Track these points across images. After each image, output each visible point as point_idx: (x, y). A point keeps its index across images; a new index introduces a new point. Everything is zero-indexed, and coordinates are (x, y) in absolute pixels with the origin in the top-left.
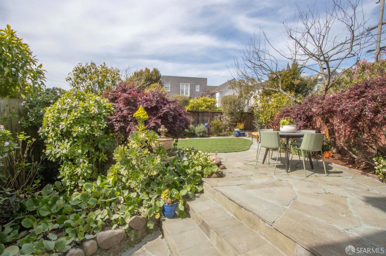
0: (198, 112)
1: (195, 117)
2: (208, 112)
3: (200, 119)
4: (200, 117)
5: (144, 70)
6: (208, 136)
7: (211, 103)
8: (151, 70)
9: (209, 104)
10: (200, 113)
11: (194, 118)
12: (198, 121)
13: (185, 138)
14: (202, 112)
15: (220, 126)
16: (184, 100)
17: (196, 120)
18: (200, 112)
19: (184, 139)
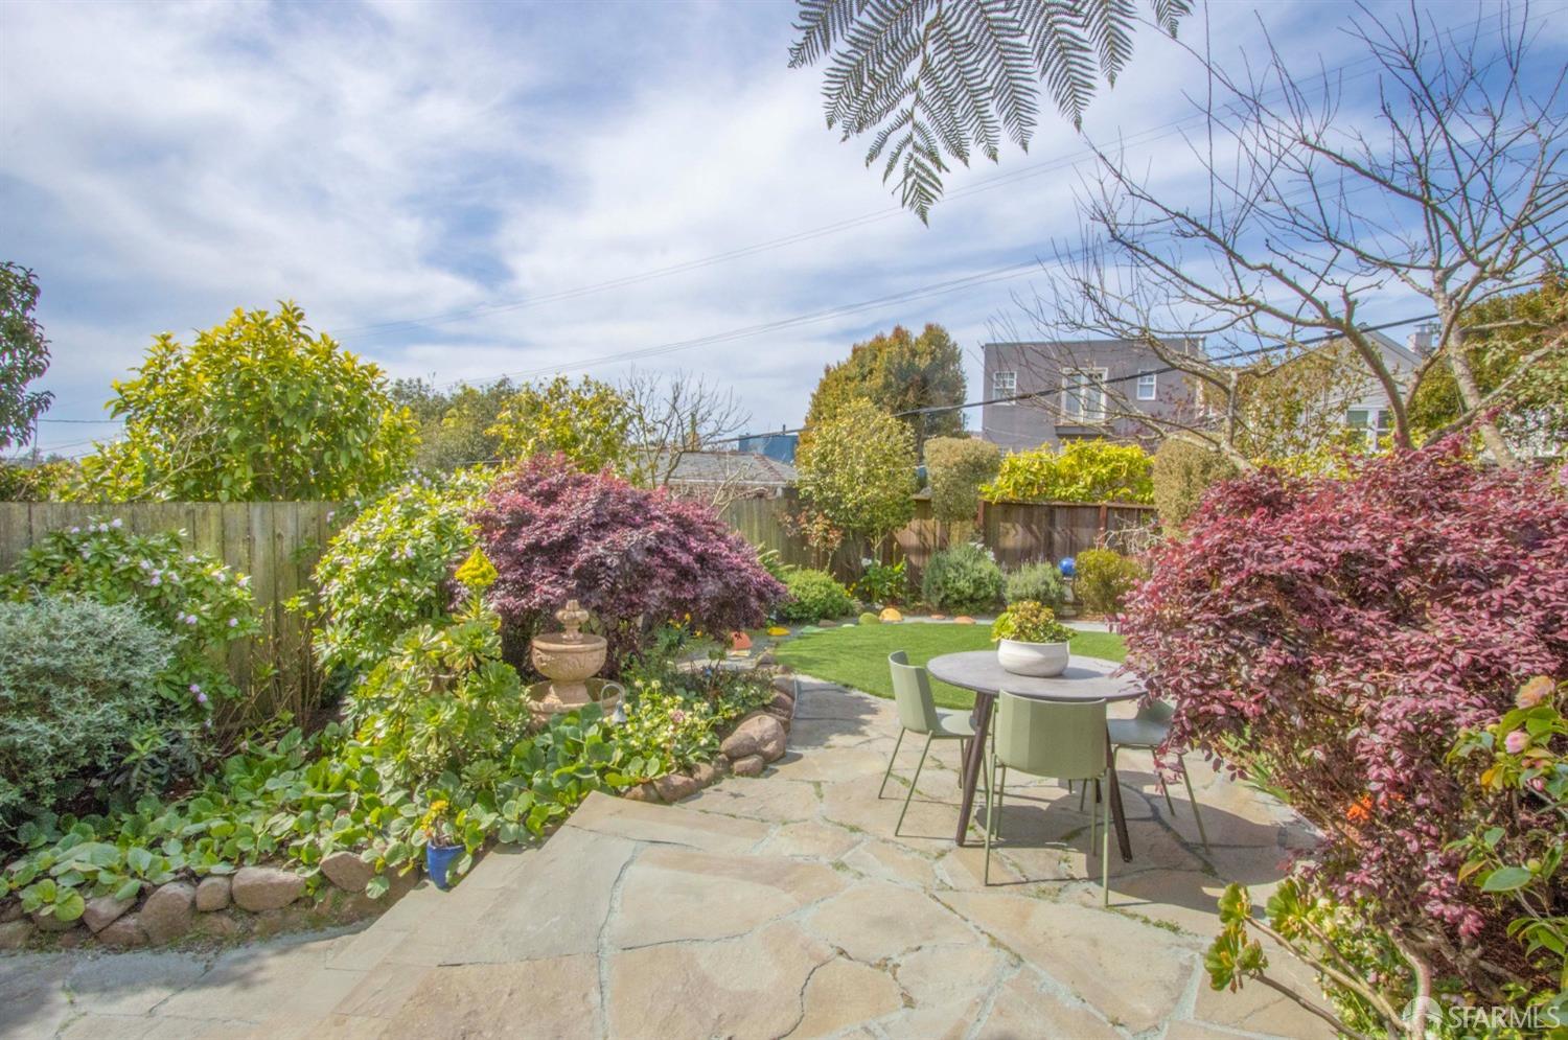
0: (1052, 510)
1: (1034, 527)
2: (1098, 507)
3: (1056, 537)
4: (1059, 529)
5: (888, 333)
6: (1074, 612)
7: (1111, 466)
8: (917, 332)
9: (1104, 471)
10: (1057, 510)
11: (1031, 532)
12: (1050, 543)
13: (955, 615)
14: (1069, 507)
15: (1115, 576)
16: (966, 462)
17: (1037, 538)
18: (1059, 507)
19: (948, 621)
